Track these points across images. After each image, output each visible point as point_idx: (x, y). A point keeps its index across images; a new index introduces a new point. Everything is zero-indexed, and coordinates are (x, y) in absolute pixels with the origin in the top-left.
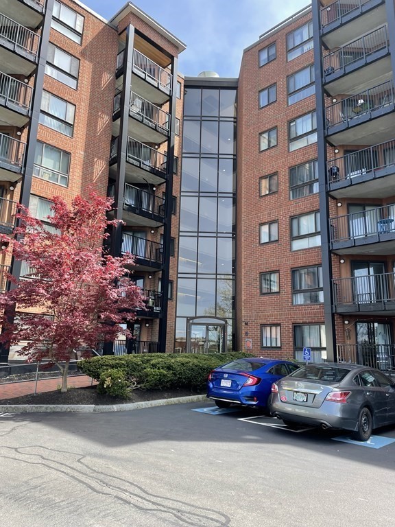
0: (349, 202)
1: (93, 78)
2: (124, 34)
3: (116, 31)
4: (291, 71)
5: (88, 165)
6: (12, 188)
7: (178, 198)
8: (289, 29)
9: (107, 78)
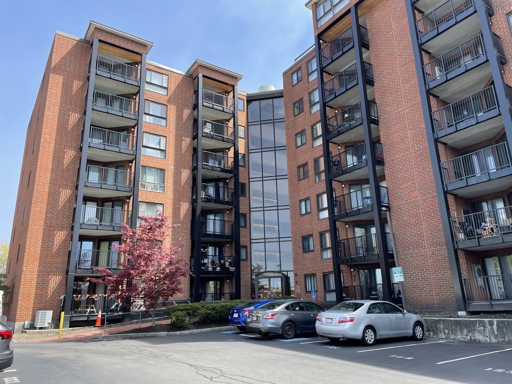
0: (350, 183)
1: (177, 115)
2: (196, 80)
3: (191, 78)
4: (311, 90)
5: (177, 174)
6: (128, 200)
7: (247, 184)
8: (308, 58)
9: (187, 112)
